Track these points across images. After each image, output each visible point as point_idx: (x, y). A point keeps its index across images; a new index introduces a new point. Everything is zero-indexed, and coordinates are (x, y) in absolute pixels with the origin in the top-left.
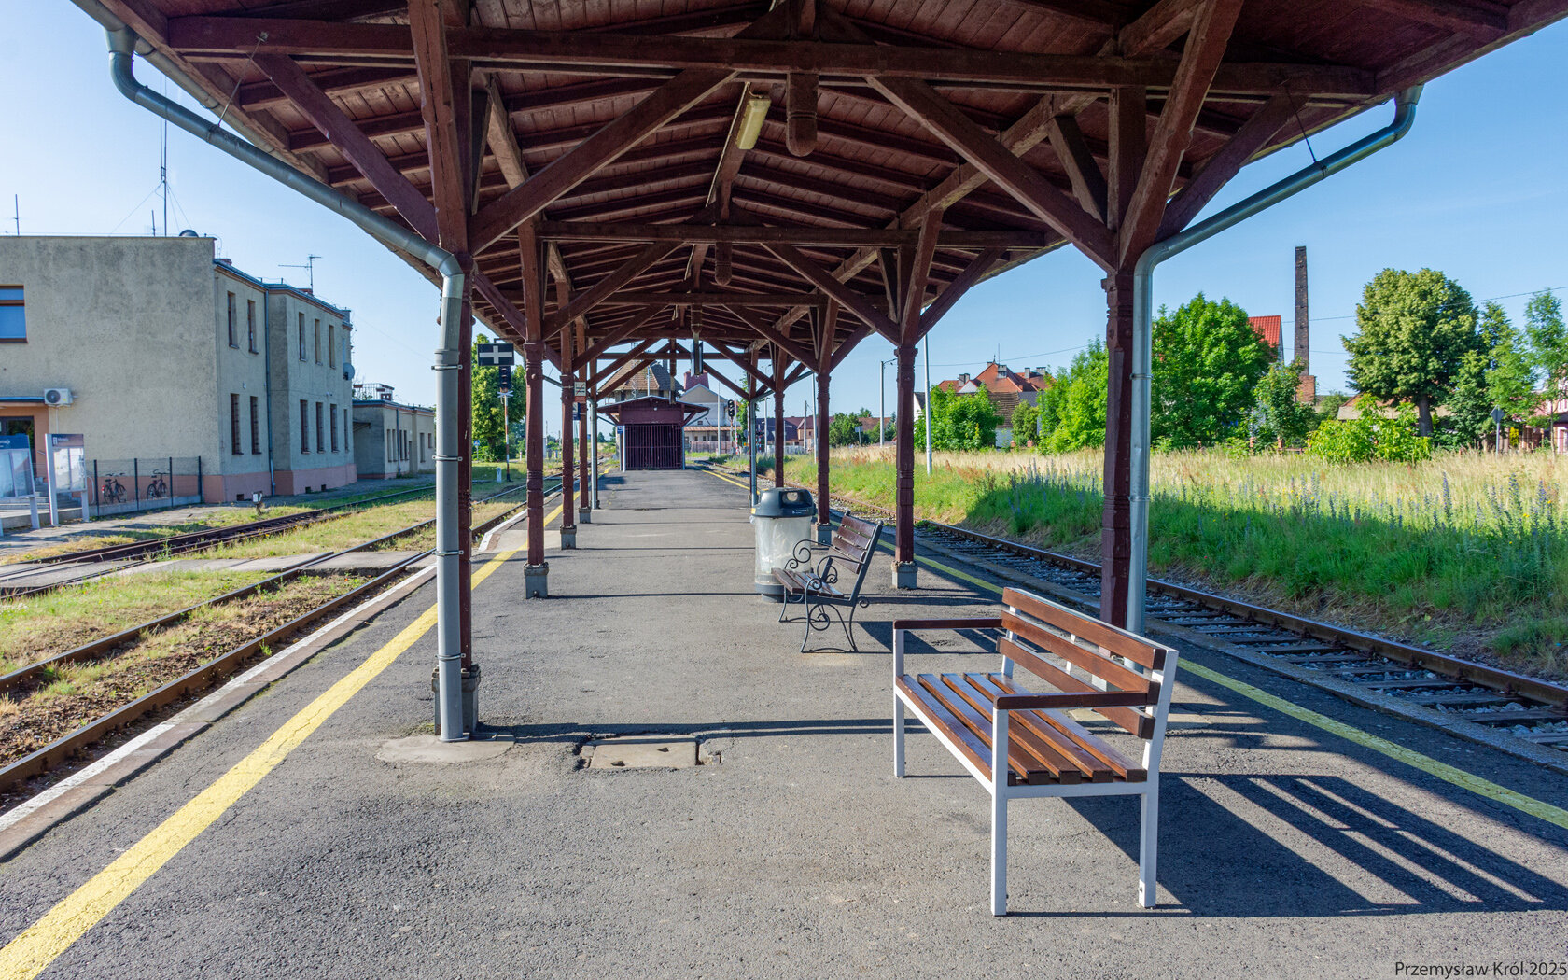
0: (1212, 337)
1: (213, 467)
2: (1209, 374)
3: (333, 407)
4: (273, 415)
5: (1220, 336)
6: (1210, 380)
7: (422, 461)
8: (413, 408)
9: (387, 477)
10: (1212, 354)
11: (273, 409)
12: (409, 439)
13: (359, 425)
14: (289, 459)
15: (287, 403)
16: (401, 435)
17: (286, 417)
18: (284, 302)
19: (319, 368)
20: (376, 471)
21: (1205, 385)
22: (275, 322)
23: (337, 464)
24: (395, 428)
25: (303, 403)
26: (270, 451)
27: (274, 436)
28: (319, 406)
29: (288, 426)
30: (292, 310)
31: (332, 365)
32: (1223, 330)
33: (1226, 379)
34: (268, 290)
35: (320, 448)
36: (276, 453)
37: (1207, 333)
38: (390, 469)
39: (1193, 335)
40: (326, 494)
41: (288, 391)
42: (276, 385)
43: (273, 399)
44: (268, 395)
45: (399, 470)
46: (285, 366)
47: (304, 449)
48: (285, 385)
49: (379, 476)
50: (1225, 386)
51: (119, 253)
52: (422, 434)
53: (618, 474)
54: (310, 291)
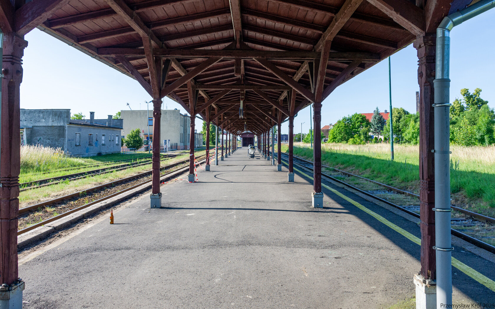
1: (179, 144)
18: (187, 118)
36: (185, 143)
42: (185, 131)
46: (187, 128)
48: (187, 131)
51: (166, 112)
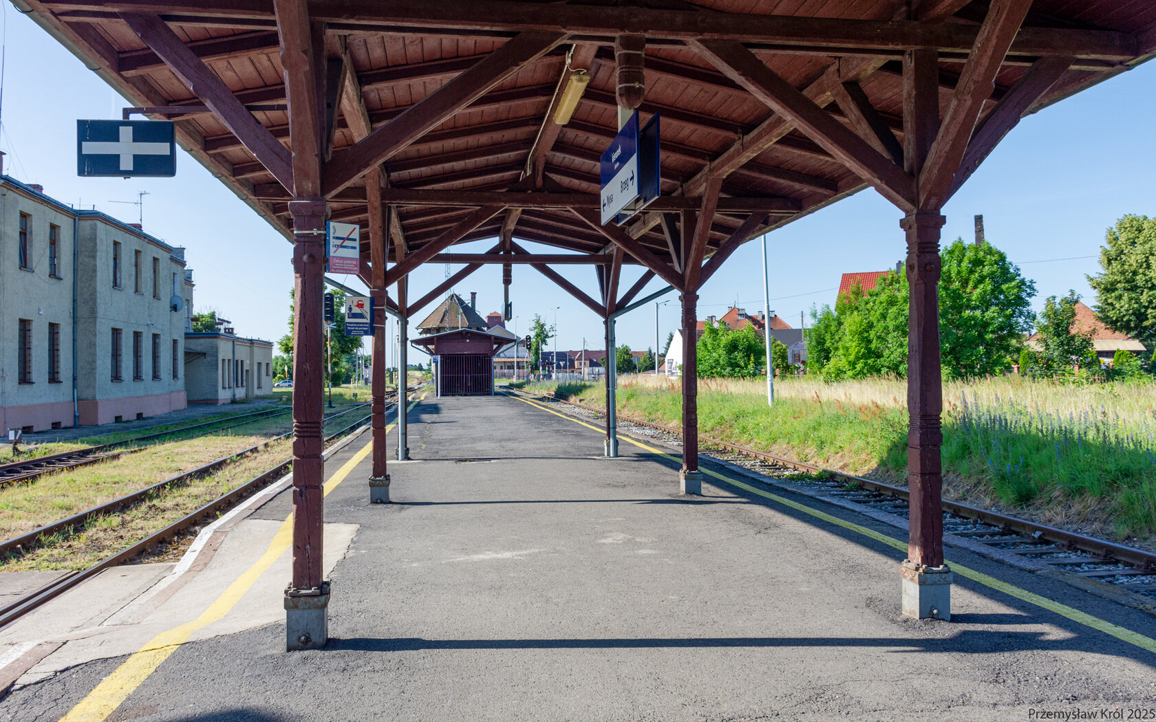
0: (977, 275)
2: (974, 308)
3: (155, 336)
4: (79, 343)
5: (985, 273)
6: (978, 313)
7: (259, 387)
8: (251, 340)
9: (220, 403)
10: (978, 291)
11: (79, 337)
12: (246, 367)
13: (190, 355)
14: (94, 388)
15: (95, 331)
16: (237, 364)
17: (92, 345)
18: (94, 229)
19: (139, 297)
20: (209, 397)
21: (974, 318)
22: (84, 249)
23: (158, 392)
24: (230, 357)
25: (116, 332)
26: (74, 379)
27: (80, 364)
28: (137, 335)
29: (94, 354)
30: (104, 237)
31: (156, 296)
32: (987, 268)
33: (993, 311)
34: (77, 216)
35: (137, 377)
36: (80, 382)
37: (971, 272)
38: (224, 395)
39: (959, 272)
40: (142, 422)
41: (95, 318)
42: (83, 311)
43: (80, 327)
44: (74, 323)
45: (234, 396)
46: (94, 292)
47: (116, 377)
48: (93, 313)
49: (213, 402)
50: (993, 318)
52: (259, 364)
53: (433, 401)
54: (139, 227)
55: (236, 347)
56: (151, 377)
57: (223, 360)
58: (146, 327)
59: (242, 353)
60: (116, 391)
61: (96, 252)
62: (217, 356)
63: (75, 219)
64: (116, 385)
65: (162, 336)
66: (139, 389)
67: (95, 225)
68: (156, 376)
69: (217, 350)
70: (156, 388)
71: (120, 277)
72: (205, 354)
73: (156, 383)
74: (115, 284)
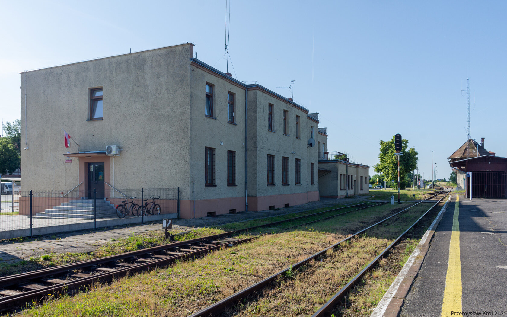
3: (298, 160)
4: (248, 163)
7: (361, 189)
8: (357, 164)
9: (339, 197)
11: (248, 159)
12: (354, 179)
13: (322, 172)
14: (256, 189)
15: (256, 155)
16: (349, 177)
17: (255, 164)
18: (256, 95)
19: (286, 137)
20: (332, 194)
22: (251, 108)
23: (300, 192)
24: (345, 173)
25: (271, 157)
26: (246, 184)
27: (248, 175)
28: (285, 159)
29: (256, 169)
30: (262, 101)
31: (298, 137)
34: (247, 88)
35: (286, 183)
36: (249, 186)
38: (341, 193)
40: (288, 210)
41: (256, 148)
42: (250, 144)
43: (249, 153)
44: (246, 151)
45: (347, 194)
46: (255, 133)
47: (271, 182)
48: (255, 144)
49: (335, 197)
52: (362, 177)
54: (292, 100)
55: (348, 168)
56: (294, 183)
57: (341, 175)
58: (291, 155)
59: (352, 171)
60: (271, 191)
61: (257, 108)
62: (337, 173)
63: (246, 90)
64: (271, 188)
65: (302, 161)
66: (286, 190)
67: (256, 92)
68: (298, 183)
69: (337, 169)
70: (298, 190)
71: (274, 125)
72: (331, 171)
73: (298, 187)
74: (271, 128)
